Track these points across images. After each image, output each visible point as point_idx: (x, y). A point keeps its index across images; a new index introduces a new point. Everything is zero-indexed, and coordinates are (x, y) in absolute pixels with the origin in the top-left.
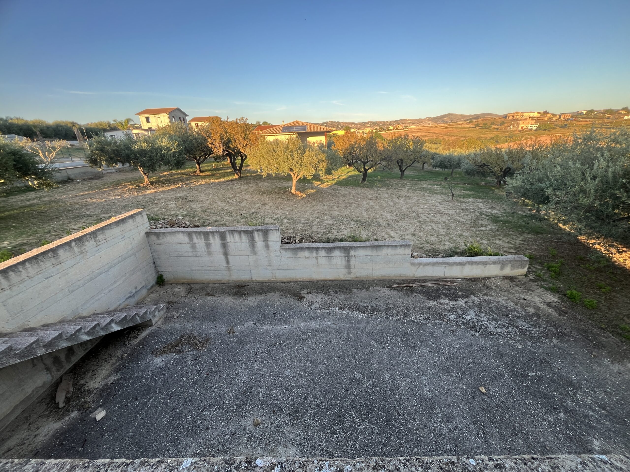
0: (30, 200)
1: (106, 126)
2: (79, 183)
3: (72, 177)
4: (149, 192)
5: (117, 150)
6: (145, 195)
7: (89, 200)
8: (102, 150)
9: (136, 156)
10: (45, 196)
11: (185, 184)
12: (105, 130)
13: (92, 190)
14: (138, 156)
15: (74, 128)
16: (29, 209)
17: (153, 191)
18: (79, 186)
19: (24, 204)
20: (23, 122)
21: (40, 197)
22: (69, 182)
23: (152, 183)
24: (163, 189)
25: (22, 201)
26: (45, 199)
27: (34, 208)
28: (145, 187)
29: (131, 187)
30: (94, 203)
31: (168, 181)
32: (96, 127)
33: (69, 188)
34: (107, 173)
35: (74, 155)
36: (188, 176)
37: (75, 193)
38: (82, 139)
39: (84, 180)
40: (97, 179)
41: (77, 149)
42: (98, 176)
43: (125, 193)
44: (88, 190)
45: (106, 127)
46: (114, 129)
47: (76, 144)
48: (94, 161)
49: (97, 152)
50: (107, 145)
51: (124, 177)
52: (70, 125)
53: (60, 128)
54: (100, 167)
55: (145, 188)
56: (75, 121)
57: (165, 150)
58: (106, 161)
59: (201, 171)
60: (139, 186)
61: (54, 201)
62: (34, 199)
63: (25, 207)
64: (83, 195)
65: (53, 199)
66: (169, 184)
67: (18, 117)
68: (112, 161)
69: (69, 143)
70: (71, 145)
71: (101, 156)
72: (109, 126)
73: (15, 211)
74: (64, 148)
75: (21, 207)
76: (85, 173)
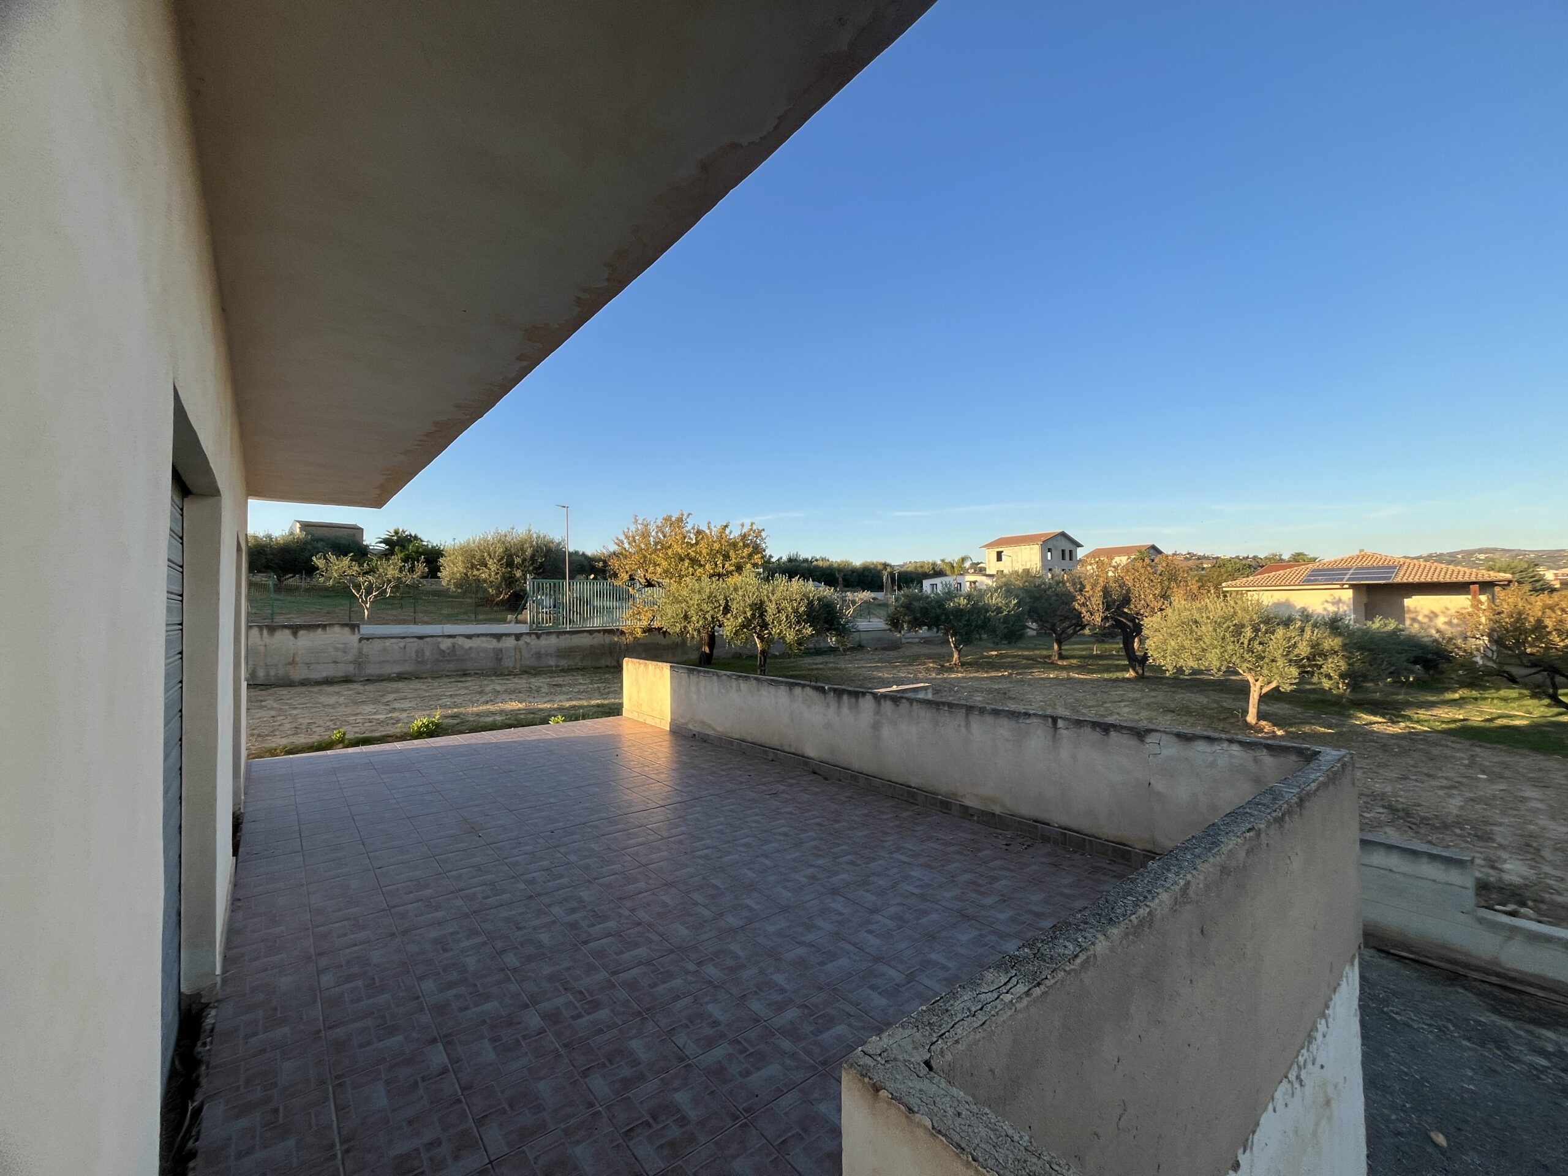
0: (817, 664)
1: (929, 568)
2: (869, 652)
3: (864, 643)
4: (953, 676)
5: (926, 609)
6: (945, 679)
7: (875, 673)
8: (908, 607)
9: (947, 617)
10: (831, 663)
11: (1016, 674)
12: (926, 576)
13: (882, 663)
14: (952, 617)
15: (884, 572)
16: (816, 672)
17: (960, 675)
18: (869, 656)
19: (811, 667)
20: (827, 564)
21: (827, 663)
22: (859, 650)
23: (963, 664)
24: (976, 675)
25: (809, 664)
26: (831, 665)
27: (820, 672)
28: (952, 668)
29: (931, 665)
30: (880, 677)
31: (992, 665)
32: (914, 570)
33: (857, 657)
34: (907, 643)
35: (874, 614)
36: (1029, 662)
37: (862, 664)
38: (889, 590)
39: (876, 649)
40: (891, 650)
41: (879, 605)
42: (894, 646)
43: (921, 673)
44: (878, 662)
45: (927, 571)
46: (938, 573)
47: (880, 598)
48: (895, 623)
49: (901, 609)
50: (915, 601)
51: (927, 651)
52: (880, 567)
53: (866, 573)
54: (900, 632)
55: (950, 670)
56: (889, 561)
57: (993, 612)
58: (909, 622)
59: (1061, 657)
60: (942, 666)
61: (840, 669)
62: (820, 664)
63: (813, 669)
64: (870, 667)
65: (839, 666)
66: (991, 669)
67: (824, 557)
68: (916, 623)
69: (873, 595)
70: (873, 599)
71: (905, 615)
72: (933, 568)
73: (804, 672)
74: (865, 602)
75: (809, 670)
76: (879, 639)
